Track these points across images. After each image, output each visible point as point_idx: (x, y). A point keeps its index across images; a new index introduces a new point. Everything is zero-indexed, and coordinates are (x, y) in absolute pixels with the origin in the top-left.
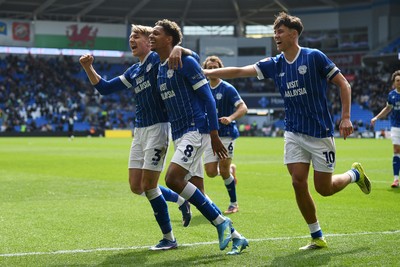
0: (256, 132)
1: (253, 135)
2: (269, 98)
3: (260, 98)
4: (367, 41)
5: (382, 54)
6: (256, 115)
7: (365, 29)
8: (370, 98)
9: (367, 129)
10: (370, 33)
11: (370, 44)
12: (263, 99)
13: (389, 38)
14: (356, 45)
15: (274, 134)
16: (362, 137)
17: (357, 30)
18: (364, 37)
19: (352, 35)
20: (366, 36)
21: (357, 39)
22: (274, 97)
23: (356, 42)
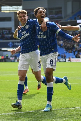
0: (7, 60)
1: (5, 61)
2: (13, 43)
3: (9, 43)
4: (61, 14)
5: (69, 21)
6: (7, 51)
7: (61, 8)
8: (63, 42)
9: (62, 57)
10: (63, 10)
11: (63, 15)
12: (10, 43)
13: (72, 12)
14: (56, 16)
15: (16, 61)
16: (60, 61)
17: (57, 8)
18: (60, 12)
19: (54, 11)
20: (61, 11)
21: (57, 13)
22: (16, 42)
23: (56, 15)
